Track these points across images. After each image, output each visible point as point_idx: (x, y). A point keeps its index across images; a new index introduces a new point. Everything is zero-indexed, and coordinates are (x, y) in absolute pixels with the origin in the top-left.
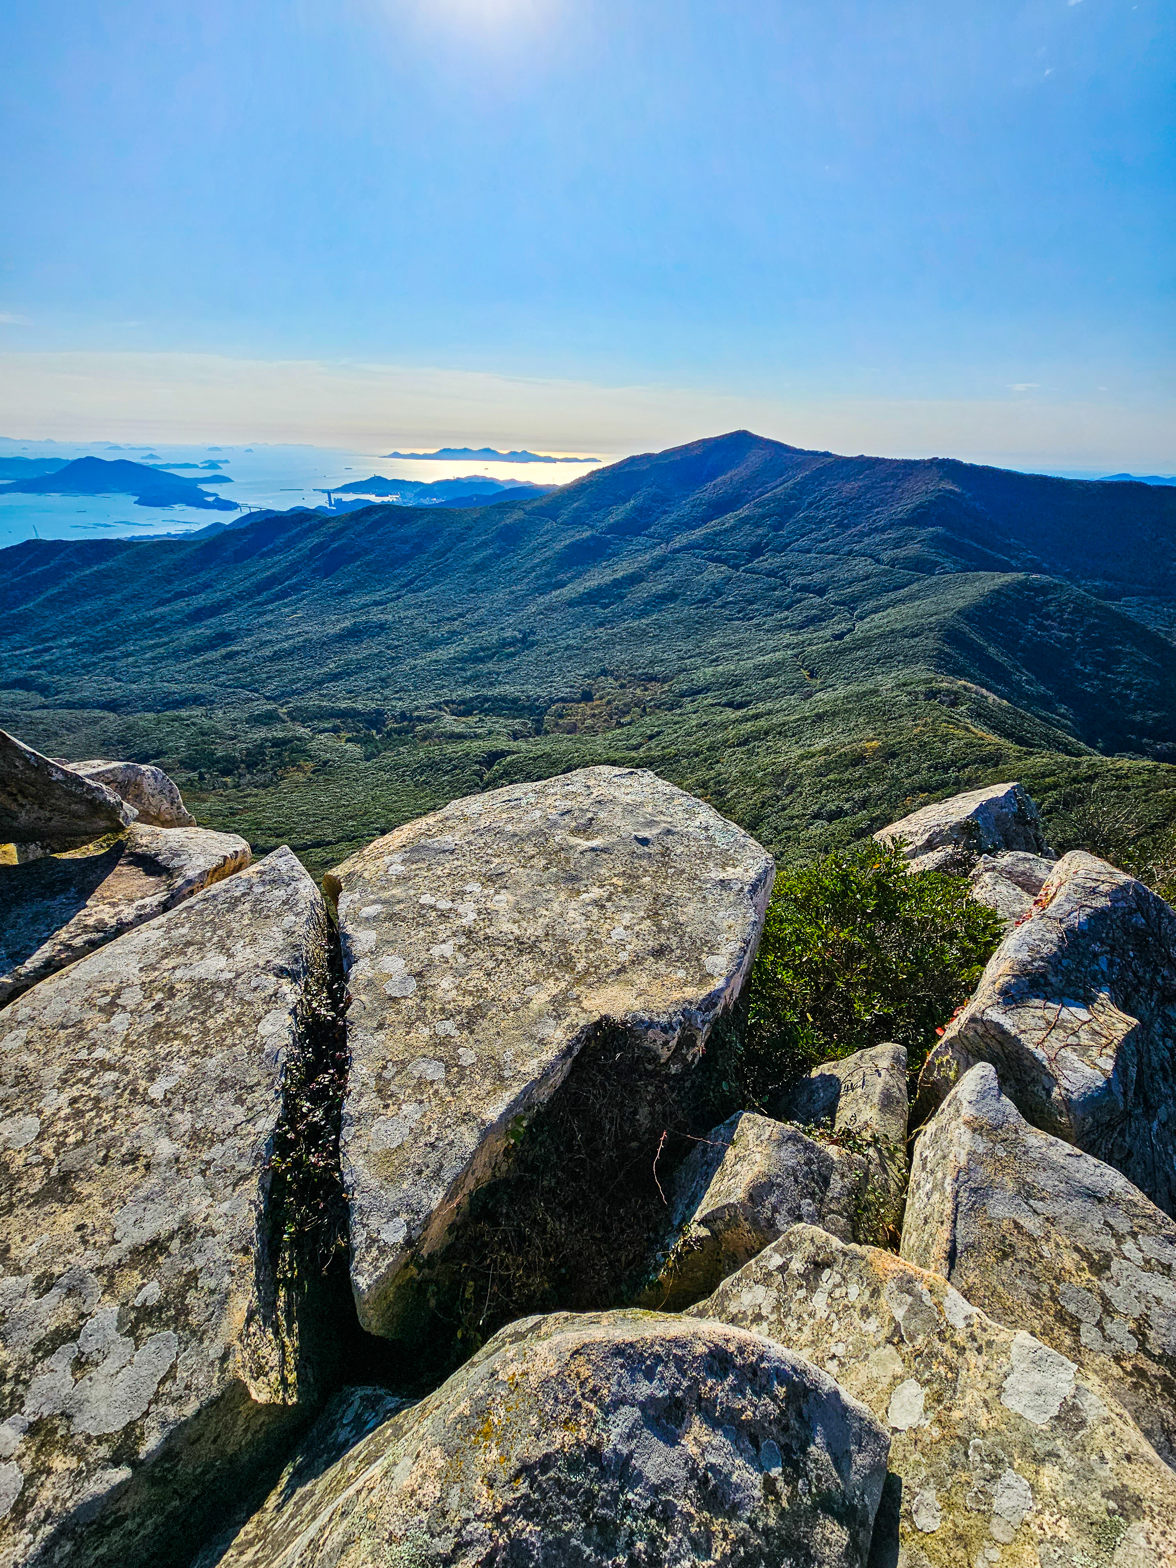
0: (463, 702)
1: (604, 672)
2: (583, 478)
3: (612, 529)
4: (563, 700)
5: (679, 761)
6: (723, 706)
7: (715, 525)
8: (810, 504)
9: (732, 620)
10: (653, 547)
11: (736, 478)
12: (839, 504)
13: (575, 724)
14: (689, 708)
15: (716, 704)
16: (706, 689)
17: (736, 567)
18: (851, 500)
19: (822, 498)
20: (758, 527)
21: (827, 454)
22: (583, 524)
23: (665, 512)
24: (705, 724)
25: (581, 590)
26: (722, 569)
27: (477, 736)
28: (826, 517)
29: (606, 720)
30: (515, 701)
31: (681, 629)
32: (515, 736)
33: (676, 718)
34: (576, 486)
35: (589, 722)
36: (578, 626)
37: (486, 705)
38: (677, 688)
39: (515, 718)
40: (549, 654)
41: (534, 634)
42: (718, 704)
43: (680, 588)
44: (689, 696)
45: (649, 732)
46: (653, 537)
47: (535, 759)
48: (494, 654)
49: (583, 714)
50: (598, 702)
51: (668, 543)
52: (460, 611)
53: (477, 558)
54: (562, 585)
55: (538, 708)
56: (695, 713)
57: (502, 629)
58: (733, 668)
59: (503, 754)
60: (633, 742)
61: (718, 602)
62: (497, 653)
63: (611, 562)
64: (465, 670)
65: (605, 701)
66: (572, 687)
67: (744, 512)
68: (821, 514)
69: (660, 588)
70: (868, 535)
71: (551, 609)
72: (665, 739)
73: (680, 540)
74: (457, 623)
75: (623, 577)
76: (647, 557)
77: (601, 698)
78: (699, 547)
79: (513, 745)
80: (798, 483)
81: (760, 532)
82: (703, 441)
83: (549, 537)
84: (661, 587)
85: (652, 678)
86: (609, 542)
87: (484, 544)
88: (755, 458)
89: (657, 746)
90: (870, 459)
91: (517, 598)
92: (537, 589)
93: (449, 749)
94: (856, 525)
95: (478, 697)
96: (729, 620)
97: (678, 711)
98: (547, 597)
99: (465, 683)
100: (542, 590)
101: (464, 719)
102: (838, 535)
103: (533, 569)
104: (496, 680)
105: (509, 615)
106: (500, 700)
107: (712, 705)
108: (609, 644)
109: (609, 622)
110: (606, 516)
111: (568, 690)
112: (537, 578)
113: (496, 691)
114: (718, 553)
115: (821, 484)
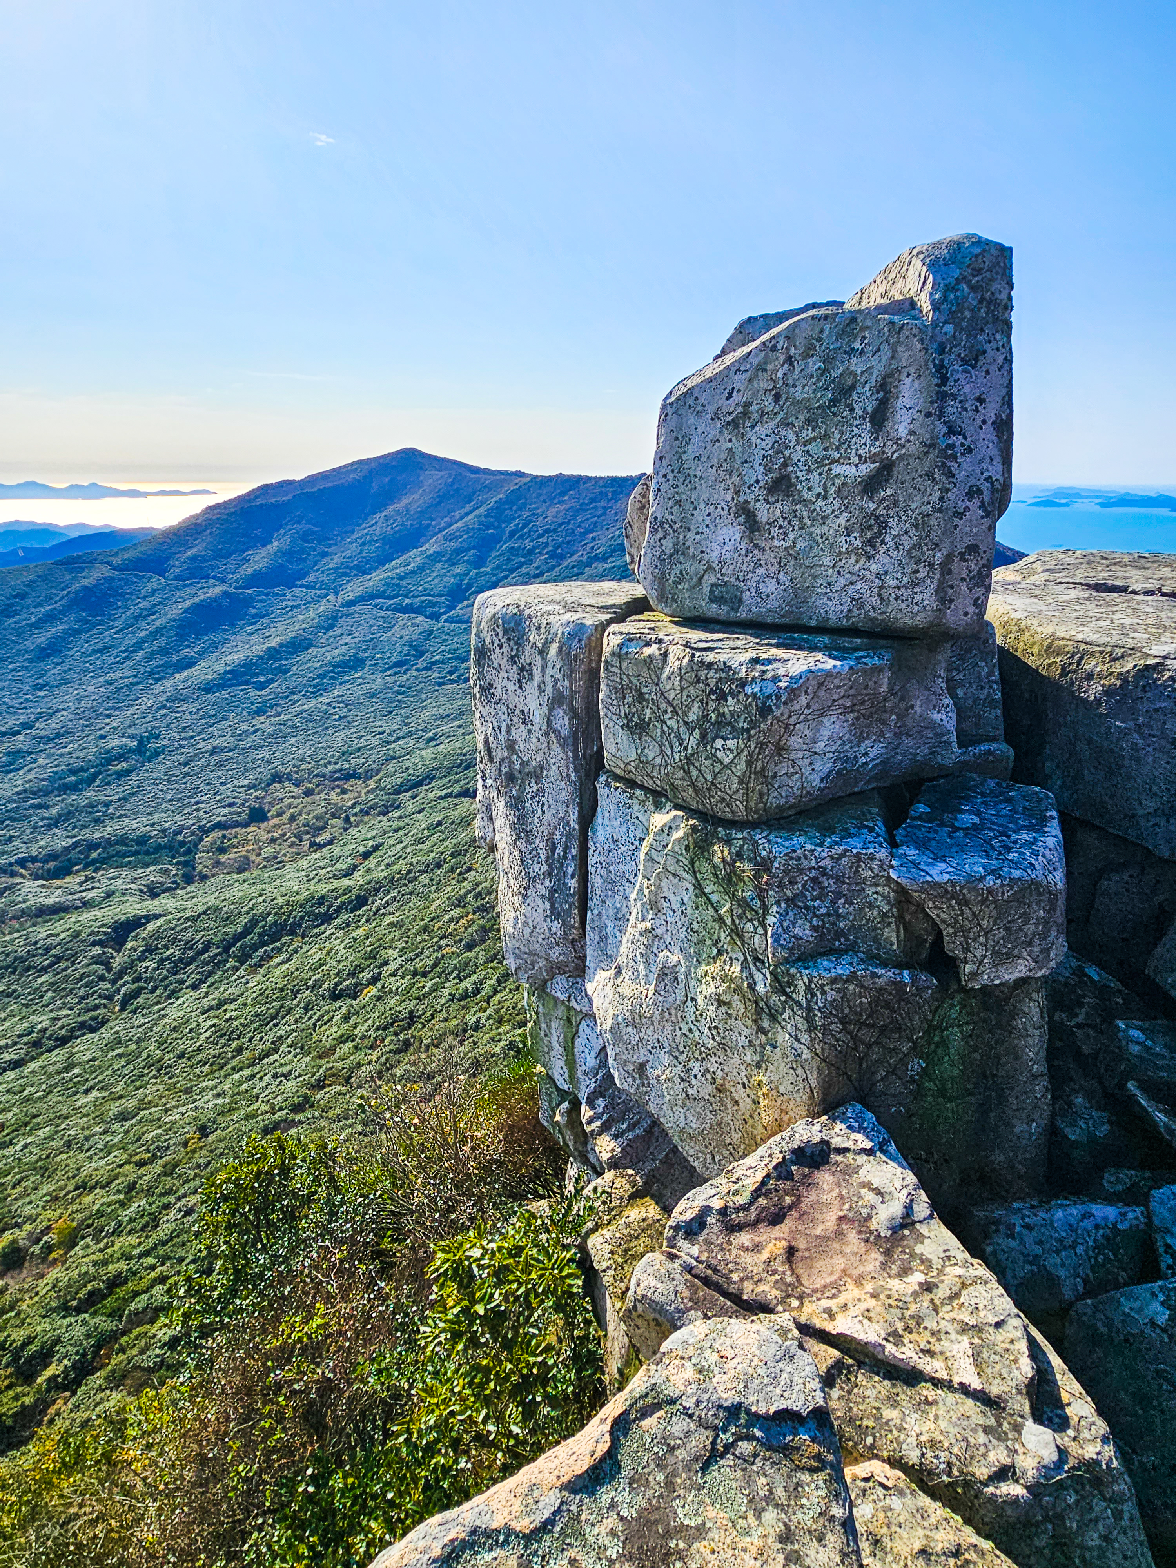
0: (53, 856)
1: (277, 778)
2: (197, 516)
3: (255, 580)
4: (220, 826)
5: (416, 879)
6: (455, 797)
7: (397, 566)
8: (512, 534)
9: (444, 684)
10: (317, 600)
11: (413, 508)
12: (547, 531)
13: (246, 858)
14: (410, 806)
15: (446, 796)
16: (429, 777)
17: (435, 617)
18: (561, 525)
19: (525, 526)
20: (454, 564)
21: (519, 474)
22: (207, 577)
23: (324, 555)
24: (439, 824)
25: (222, 669)
26: (417, 621)
27: (87, 904)
28: (534, 548)
29: (292, 845)
30: (142, 840)
31: (377, 705)
32: (153, 892)
33: (395, 824)
34: (187, 528)
35: (268, 851)
36: (224, 719)
37: (94, 855)
38: (387, 783)
39: (147, 866)
40: (186, 764)
41: (157, 737)
42: (450, 795)
43: (365, 651)
44: (406, 791)
45: (362, 849)
46: (314, 588)
47: (194, 919)
48: (94, 777)
49: (257, 842)
50: (276, 821)
51: (336, 594)
52: (22, 718)
53: (42, 638)
54: (190, 664)
55: (182, 844)
56: (419, 812)
57: (103, 737)
58: (458, 744)
59: (138, 922)
60: (341, 866)
61: (421, 664)
62: (100, 773)
63: (258, 626)
64: (47, 807)
65: (286, 817)
66: (231, 805)
67: (431, 547)
68: (528, 544)
69: (336, 653)
70: (589, 565)
71: (177, 698)
72: (387, 854)
73: (353, 589)
74: (21, 738)
75: (281, 645)
76: (312, 614)
77: (279, 815)
78: (381, 595)
79: (152, 906)
80: (492, 509)
81: (458, 569)
82: (360, 462)
83: (157, 598)
84: (337, 651)
85: (350, 776)
86: (251, 598)
87: (50, 618)
88: (432, 479)
89: (379, 864)
90: (570, 478)
91: (118, 690)
92: (151, 673)
93: (41, 932)
94: (572, 555)
95: (75, 845)
96: (440, 684)
97: (396, 814)
98: (169, 683)
99: (49, 827)
100: (158, 675)
101: (57, 882)
102: (553, 567)
103: (138, 646)
104: (105, 814)
105: (109, 716)
106: (117, 842)
107: (441, 798)
108: (278, 737)
109: (271, 707)
110: (239, 566)
111: (227, 810)
112: (149, 658)
113: (108, 830)
114: (407, 601)
115: (520, 509)
